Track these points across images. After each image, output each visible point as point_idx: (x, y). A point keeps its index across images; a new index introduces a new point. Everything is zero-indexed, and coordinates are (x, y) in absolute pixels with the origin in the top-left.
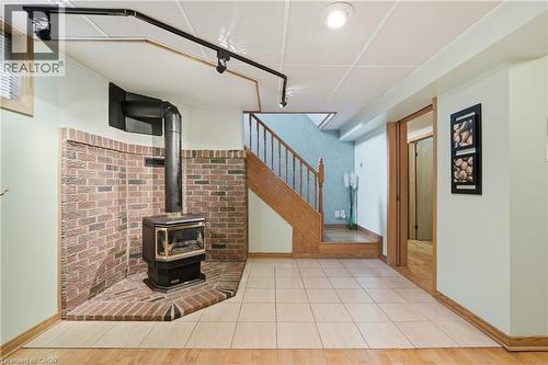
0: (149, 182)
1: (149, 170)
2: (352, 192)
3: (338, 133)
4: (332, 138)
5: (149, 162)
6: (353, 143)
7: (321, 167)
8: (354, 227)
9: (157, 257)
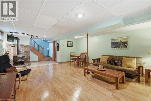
0: (12, 50)
1: (12, 48)
2: (48, 51)
3: (46, 41)
4: (45, 42)
5: (12, 46)
6: (49, 43)
7: (43, 47)
8: (49, 57)
9: (18, 61)
